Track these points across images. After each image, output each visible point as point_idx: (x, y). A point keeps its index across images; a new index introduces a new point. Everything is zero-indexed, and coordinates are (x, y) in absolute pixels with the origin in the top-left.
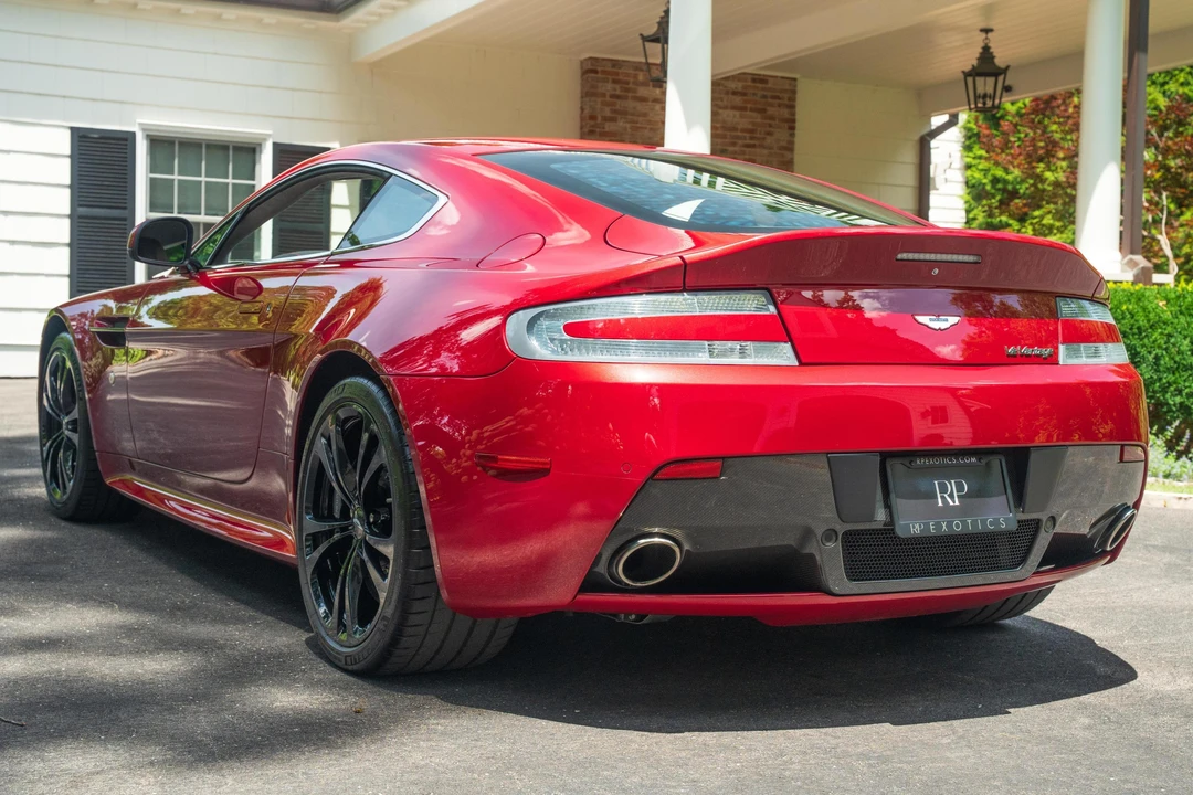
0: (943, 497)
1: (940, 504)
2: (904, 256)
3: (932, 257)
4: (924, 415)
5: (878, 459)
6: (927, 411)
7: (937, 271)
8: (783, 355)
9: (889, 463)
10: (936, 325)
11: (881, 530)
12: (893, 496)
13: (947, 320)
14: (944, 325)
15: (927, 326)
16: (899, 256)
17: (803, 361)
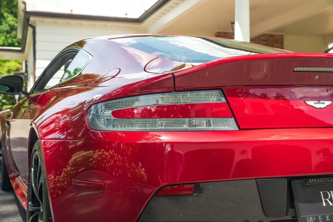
0: (326, 201)
1: (324, 205)
2: (298, 69)
3: (314, 69)
4: (318, 153)
5: (286, 181)
6: (320, 151)
7: (317, 77)
8: (230, 124)
9: (294, 182)
10: (318, 106)
11: (290, 220)
12: (296, 202)
13: (324, 103)
14: (322, 106)
15: (313, 107)
16: (296, 69)
17: (242, 128)
